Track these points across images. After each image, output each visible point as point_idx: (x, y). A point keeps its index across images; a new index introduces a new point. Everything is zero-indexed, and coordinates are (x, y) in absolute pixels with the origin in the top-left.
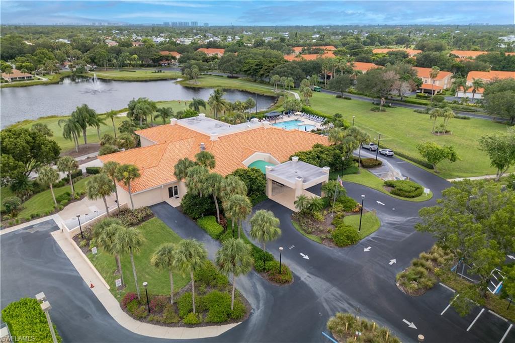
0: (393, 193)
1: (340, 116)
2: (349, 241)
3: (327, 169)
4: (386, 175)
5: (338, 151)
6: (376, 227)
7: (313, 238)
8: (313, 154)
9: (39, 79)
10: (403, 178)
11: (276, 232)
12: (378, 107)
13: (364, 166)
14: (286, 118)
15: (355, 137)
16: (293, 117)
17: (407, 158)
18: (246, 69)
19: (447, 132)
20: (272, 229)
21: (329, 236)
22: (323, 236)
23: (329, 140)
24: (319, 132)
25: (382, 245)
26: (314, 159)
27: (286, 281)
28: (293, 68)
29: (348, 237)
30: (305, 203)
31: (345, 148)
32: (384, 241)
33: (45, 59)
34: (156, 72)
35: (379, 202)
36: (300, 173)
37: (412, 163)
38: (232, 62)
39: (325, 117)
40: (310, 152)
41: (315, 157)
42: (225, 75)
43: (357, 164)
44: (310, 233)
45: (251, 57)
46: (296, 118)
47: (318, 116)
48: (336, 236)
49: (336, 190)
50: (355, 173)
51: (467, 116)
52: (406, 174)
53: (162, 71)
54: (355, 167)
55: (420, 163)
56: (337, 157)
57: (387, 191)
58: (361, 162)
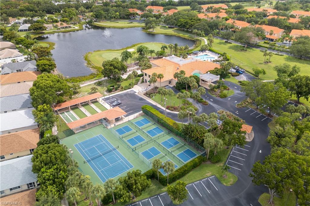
0: (240, 84)
1: (226, 54)
2: (225, 96)
3: (219, 76)
4: (240, 79)
5: (223, 70)
6: (233, 94)
7: (214, 96)
8: (215, 71)
9: (74, 28)
10: (246, 80)
11: (205, 92)
12: (244, 48)
13: (233, 76)
14: (201, 54)
15: (230, 65)
16: (205, 53)
17: (250, 73)
18: (179, 24)
19: (270, 62)
20: (204, 91)
21: (219, 95)
22: (217, 95)
23: (220, 66)
24: (217, 61)
25: (234, 98)
26: (215, 73)
27: (207, 105)
28: (204, 25)
29: (224, 96)
30: (212, 86)
31: (226, 69)
32: (235, 97)
33: (72, 15)
34: (129, 23)
35: (235, 87)
36: (210, 77)
37: (251, 75)
38: (171, 20)
39: (219, 54)
40: (214, 71)
41: (215, 72)
42: (167, 26)
43: (230, 75)
44: (213, 95)
45: (181, 16)
46: (206, 53)
47: (216, 53)
48: (221, 95)
49: (221, 83)
50: (229, 78)
51: (283, 54)
52: (248, 79)
53: (133, 23)
54: (229, 76)
55: (254, 75)
56: (222, 72)
57: (239, 84)
58: (232, 74)
